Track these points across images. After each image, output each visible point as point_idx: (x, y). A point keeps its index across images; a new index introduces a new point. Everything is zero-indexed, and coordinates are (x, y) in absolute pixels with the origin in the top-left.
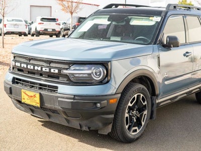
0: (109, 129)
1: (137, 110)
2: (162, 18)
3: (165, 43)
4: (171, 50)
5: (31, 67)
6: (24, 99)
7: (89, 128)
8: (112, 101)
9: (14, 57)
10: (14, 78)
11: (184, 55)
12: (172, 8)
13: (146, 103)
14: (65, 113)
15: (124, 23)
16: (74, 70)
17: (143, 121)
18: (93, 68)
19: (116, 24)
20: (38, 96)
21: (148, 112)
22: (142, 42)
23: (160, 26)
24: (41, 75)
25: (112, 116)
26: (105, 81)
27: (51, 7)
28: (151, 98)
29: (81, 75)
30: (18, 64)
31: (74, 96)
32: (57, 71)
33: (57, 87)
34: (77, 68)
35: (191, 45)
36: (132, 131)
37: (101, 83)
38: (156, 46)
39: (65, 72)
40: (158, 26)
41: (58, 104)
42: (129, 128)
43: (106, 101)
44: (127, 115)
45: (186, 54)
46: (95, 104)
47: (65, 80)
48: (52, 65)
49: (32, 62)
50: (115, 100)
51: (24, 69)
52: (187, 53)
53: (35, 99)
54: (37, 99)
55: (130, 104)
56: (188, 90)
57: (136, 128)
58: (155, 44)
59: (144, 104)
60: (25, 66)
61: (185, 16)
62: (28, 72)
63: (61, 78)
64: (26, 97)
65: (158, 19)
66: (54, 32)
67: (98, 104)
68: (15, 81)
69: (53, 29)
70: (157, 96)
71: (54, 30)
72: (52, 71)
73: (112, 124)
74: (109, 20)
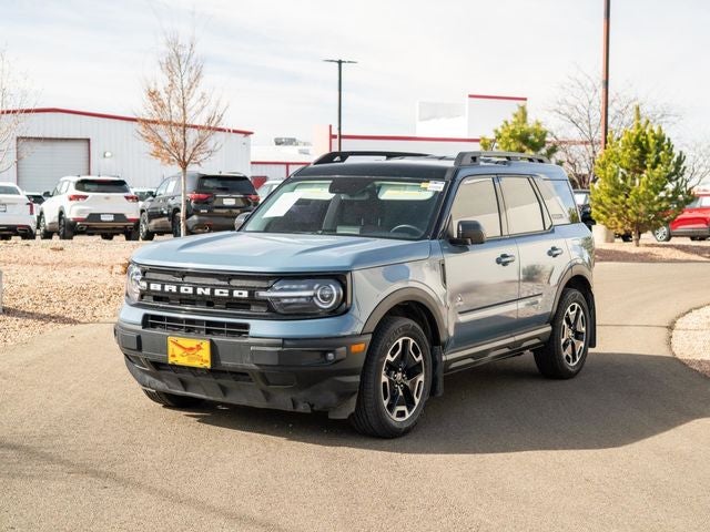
0: (351, 407)
1: (403, 373)
2: (447, 183)
3: (455, 236)
4: (468, 250)
5: (187, 290)
6: (173, 356)
7: (312, 406)
8: (355, 348)
9: (144, 273)
10: (146, 317)
11: (498, 261)
12: (468, 160)
13: (420, 358)
14: (264, 377)
15: (366, 197)
16: (282, 290)
17: (417, 396)
18: (317, 286)
19: (348, 198)
20: (206, 345)
21: (425, 377)
22: (408, 236)
23: (442, 202)
24: (210, 304)
25: (357, 379)
26: (341, 310)
27: (88, 140)
28: (432, 350)
29: (294, 300)
30: (156, 287)
31: (284, 339)
32: (245, 294)
33: (246, 326)
34: (286, 287)
35: (513, 241)
36: (395, 413)
37: (334, 312)
38: (436, 242)
39: (263, 294)
40: (439, 201)
41: (249, 359)
42: (391, 407)
43: (344, 349)
44: (384, 379)
45: (503, 261)
46: (325, 353)
47: (263, 310)
48: (234, 283)
49: (187, 279)
50: (362, 346)
51: (170, 296)
52: (504, 256)
53: (200, 353)
54: (205, 353)
55: (389, 357)
56: (511, 340)
57: (404, 408)
58: (434, 238)
59: (417, 360)
60: (174, 289)
61: (497, 177)
62: (180, 300)
63: (253, 308)
64: (178, 351)
65: (439, 186)
66: (120, 225)
67: (330, 355)
68: (148, 322)
69: (115, 215)
70: (444, 346)
71: (119, 217)
72: (236, 294)
73: (356, 396)
74: (331, 191)
